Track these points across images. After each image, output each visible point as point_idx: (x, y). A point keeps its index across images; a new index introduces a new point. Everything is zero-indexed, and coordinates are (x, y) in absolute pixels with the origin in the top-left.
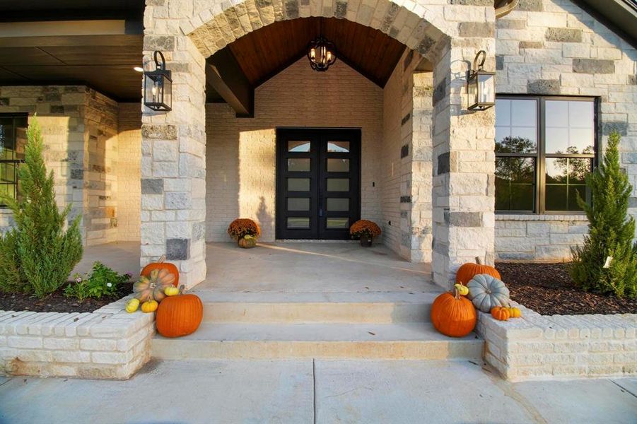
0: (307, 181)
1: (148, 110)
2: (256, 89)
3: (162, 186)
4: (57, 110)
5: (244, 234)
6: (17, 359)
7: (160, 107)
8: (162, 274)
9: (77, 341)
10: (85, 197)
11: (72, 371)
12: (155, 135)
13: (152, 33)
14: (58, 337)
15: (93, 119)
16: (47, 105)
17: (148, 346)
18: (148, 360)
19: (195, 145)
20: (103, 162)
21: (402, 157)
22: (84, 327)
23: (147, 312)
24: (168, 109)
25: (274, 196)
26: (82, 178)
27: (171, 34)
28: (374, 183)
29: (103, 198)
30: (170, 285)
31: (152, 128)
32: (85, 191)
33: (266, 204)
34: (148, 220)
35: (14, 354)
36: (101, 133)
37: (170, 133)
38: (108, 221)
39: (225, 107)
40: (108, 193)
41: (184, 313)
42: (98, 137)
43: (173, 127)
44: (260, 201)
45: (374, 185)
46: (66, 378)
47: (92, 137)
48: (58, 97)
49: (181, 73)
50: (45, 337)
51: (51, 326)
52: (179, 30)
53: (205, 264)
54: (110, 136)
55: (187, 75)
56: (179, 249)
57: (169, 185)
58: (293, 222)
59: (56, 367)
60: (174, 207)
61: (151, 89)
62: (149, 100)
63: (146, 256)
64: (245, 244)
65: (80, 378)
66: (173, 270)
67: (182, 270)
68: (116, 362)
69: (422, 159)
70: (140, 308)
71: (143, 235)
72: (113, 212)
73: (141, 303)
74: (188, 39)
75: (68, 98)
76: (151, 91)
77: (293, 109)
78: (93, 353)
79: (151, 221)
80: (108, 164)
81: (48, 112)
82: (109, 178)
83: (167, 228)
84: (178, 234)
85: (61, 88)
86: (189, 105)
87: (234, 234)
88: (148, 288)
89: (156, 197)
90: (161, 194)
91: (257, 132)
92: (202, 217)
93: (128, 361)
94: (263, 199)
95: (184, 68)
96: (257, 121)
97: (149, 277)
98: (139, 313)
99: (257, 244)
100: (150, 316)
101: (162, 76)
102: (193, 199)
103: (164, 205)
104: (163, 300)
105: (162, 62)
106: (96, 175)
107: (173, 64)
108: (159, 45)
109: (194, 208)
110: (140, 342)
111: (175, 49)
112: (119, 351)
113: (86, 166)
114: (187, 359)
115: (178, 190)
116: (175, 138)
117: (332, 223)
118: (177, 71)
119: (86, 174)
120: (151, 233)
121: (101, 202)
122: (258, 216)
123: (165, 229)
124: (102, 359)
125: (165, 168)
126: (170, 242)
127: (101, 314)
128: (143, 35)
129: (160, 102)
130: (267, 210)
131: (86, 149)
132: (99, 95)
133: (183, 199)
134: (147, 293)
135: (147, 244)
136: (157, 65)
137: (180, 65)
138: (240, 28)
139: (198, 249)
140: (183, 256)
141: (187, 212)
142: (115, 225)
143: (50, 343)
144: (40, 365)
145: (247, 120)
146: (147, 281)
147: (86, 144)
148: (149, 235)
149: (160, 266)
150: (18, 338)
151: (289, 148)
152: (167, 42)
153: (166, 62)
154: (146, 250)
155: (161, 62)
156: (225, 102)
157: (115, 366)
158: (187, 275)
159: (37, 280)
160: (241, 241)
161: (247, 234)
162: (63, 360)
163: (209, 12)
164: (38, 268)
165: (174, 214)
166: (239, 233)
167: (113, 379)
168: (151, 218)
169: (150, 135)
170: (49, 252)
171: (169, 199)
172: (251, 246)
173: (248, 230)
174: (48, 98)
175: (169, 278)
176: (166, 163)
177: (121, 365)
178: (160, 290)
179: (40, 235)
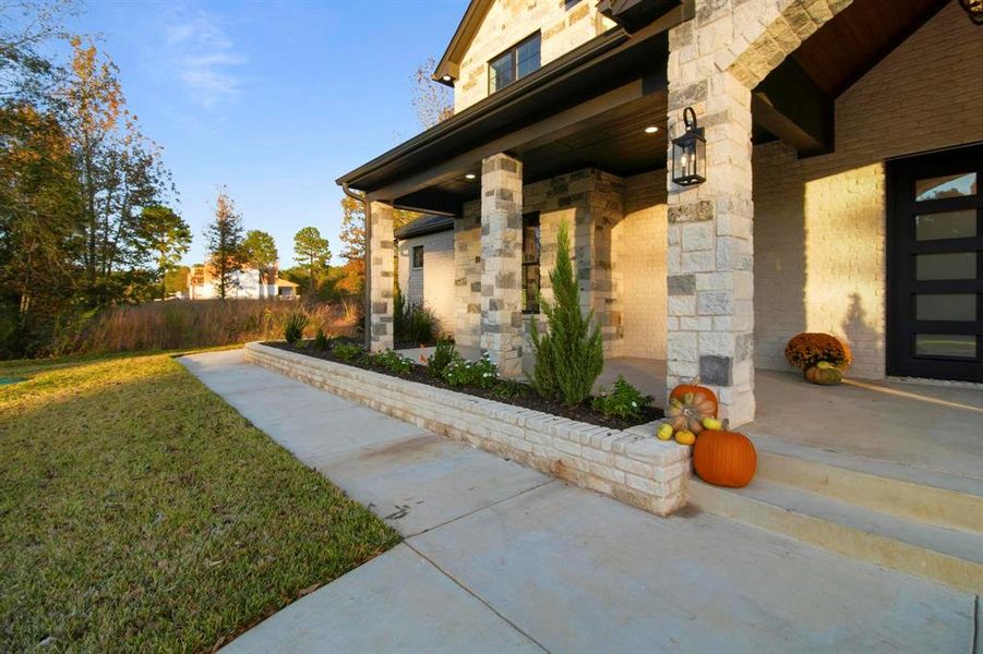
0: (971, 257)
1: (676, 186)
2: (836, 101)
3: (694, 284)
4: (565, 203)
5: (817, 359)
6: (559, 462)
7: (691, 181)
8: (699, 399)
9: (612, 457)
10: (592, 299)
11: (607, 489)
12: (683, 218)
13: (678, 85)
14: (594, 448)
15: (598, 204)
16: (555, 199)
17: (684, 487)
18: (684, 504)
19: (738, 222)
20: (609, 256)
22: (618, 442)
23: (681, 444)
24: (701, 180)
25: (882, 292)
26: (589, 278)
27: (702, 78)
29: (609, 301)
30: (709, 415)
31: (680, 210)
32: (592, 293)
33: (863, 306)
34: (676, 329)
35: (557, 455)
36: (606, 220)
37: (704, 211)
38: (613, 330)
40: (614, 295)
41: (730, 458)
42: (605, 225)
43: (708, 203)
44: (850, 301)
46: (602, 494)
47: (598, 228)
48: (565, 188)
49: (717, 127)
50: (583, 445)
51: (589, 435)
52: (714, 68)
53: (752, 397)
54: (616, 223)
55: (726, 126)
56: (717, 370)
57: (703, 282)
59: (592, 479)
60: (710, 312)
61: (679, 159)
62: (678, 175)
63: (674, 375)
64: (818, 376)
65: (613, 498)
66: (711, 396)
67: (722, 400)
68: (652, 493)
70: (673, 436)
71: (670, 347)
72: (620, 319)
73: (675, 432)
74: (727, 75)
75: (575, 187)
76: (679, 163)
78: (628, 475)
79: (680, 330)
80: (614, 258)
81: (557, 206)
82: (616, 276)
83: (701, 340)
84: (716, 349)
85: (568, 177)
86: (729, 167)
87: (796, 358)
88: (682, 415)
89: (686, 298)
90: (692, 294)
91: (841, 176)
92: (747, 325)
93: (664, 495)
94: (856, 298)
95: (720, 118)
96: (844, 156)
97: (683, 401)
98: (672, 443)
99: (843, 380)
100: (685, 449)
101: (694, 139)
102: (737, 300)
103: (697, 308)
104: (702, 433)
105: (692, 119)
106: (602, 272)
107: (705, 118)
108: (687, 98)
109: (737, 312)
110: (675, 478)
111: (709, 95)
112: (655, 481)
113: (593, 263)
114: (735, 520)
115: (715, 288)
116: (710, 218)
118: (712, 124)
119: (593, 272)
120: (679, 346)
121: (608, 306)
122: (846, 327)
123: (698, 343)
124: (637, 484)
125: (698, 259)
126: (705, 360)
127: (631, 434)
128: (668, 92)
129: (692, 173)
130: (867, 319)
131: (592, 242)
132: (604, 175)
133: (722, 301)
134: (680, 421)
135: (675, 360)
136: (687, 125)
137: (718, 115)
138: (809, 22)
139: (743, 373)
140: (723, 380)
141: (728, 318)
142: (622, 336)
143: (587, 452)
144: (578, 474)
145: (822, 159)
146: (680, 405)
147: (593, 237)
148: (677, 349)
149: (695, 389)
150: (561, 441)
151: (918, 191)
152: (697, 91)
153: (698, 118)
154: (673, 367)
155: (690, 119)
156: (777, 139)
157: (650, 496)
158: (729, 408)
159: (567, 387)
160: (811, 371)
161: (822, 360)
162: (598, 474)
163: (759, 25)
164: (569, 375)
165: (710, 322)
166: (807, 357)
167: (647, 511)
168: (679, 325)
169: (678, 219)
170: (577, 360)
171: (704, 301)
172: (832, 382)
173: (824, 354)
174: (556, 191)
175: (707, 406)
176: (698, 253)
177: (657, 497)
178: (696, 419)
179: (568, 342)
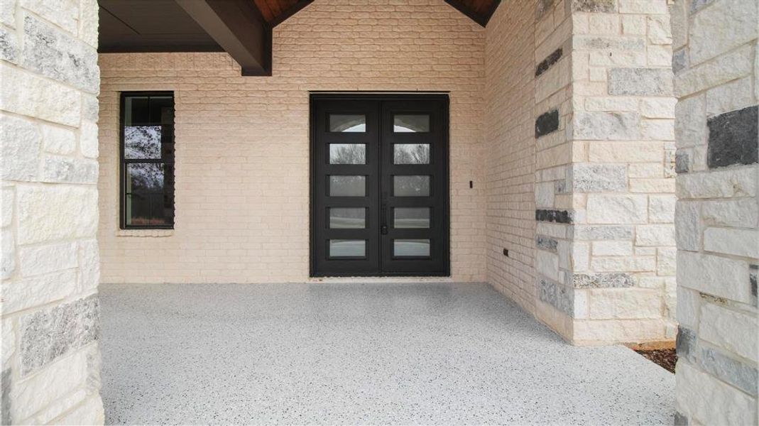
0: (361, 179)
2: (274, 29)
21: (538, 135)
25: (306, 206)
28: (471, 183)
39: (223, 59)
45: (471, 186)
58: (339, 248)
69: (594, 136)
77: (338, 61)
117: (403, 248)
145: (261, 80)
